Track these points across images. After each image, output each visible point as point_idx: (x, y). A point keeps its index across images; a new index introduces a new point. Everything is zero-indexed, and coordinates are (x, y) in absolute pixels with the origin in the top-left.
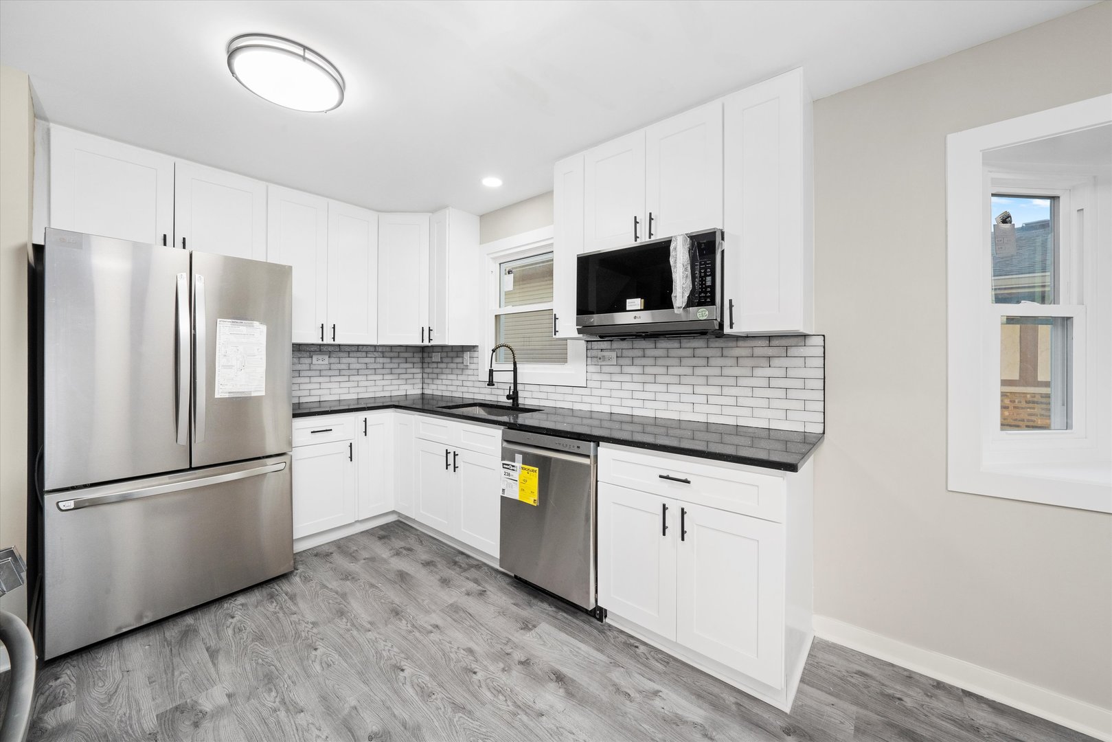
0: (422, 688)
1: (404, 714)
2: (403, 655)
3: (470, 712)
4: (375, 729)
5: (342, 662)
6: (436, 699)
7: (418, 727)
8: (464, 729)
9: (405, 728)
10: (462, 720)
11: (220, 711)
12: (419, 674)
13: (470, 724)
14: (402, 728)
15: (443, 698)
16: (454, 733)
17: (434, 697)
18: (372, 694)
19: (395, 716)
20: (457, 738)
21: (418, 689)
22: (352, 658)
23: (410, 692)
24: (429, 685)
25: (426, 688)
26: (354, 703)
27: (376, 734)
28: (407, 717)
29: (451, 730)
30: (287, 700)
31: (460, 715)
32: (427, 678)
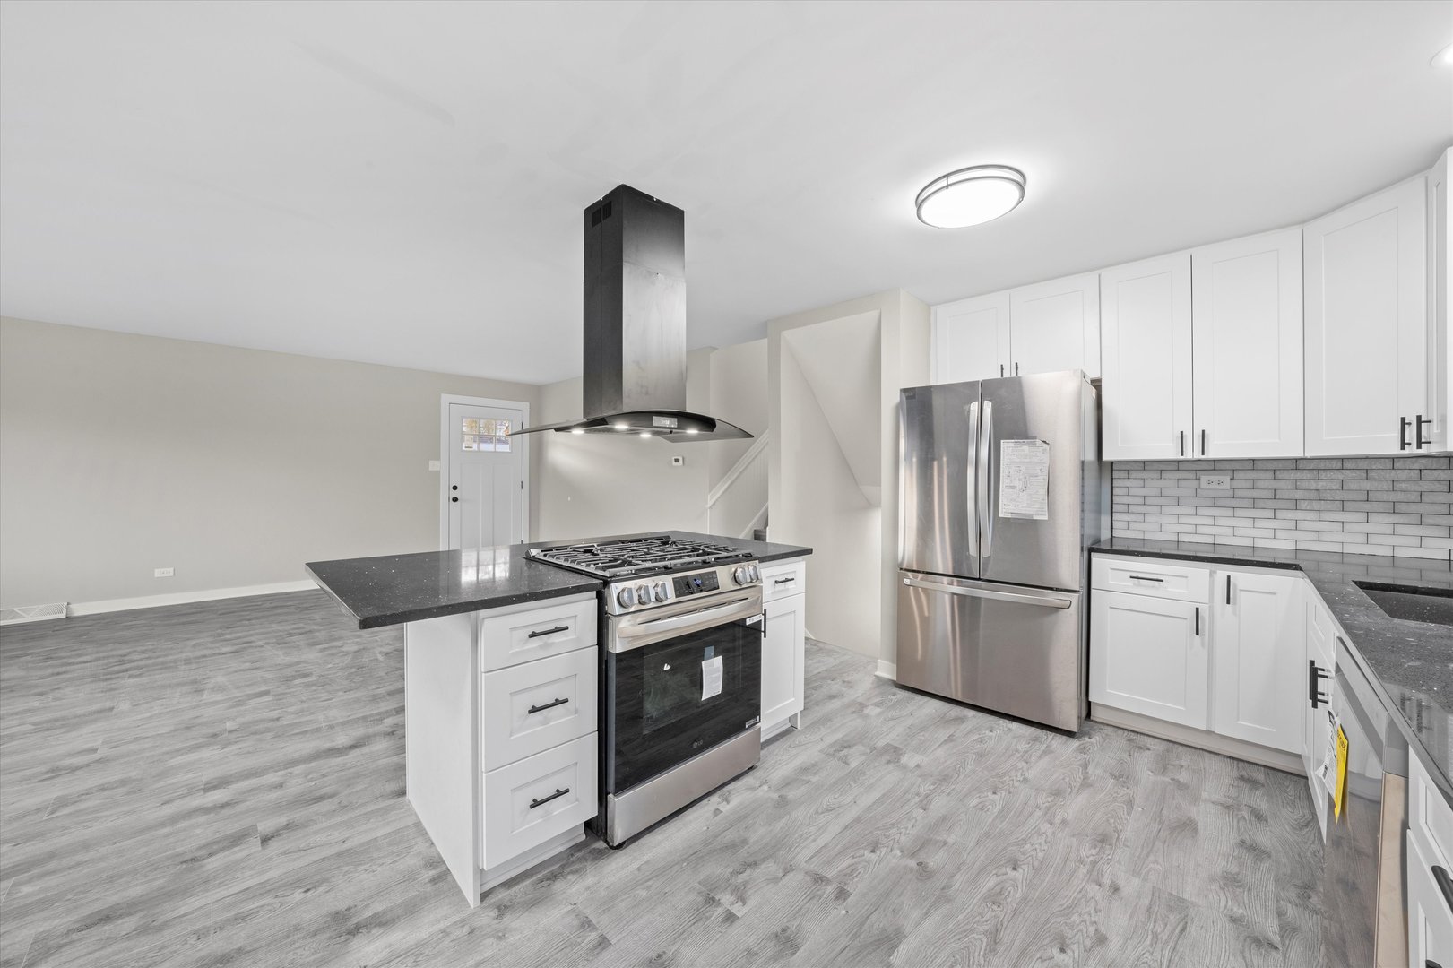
0: (1001, 893)
1: (958, 884)
2: (1036, 864)
3: (994, 951)
4: (931, 864)
5: (993, 817)
6: (993, 910)
7: (948, 900)
8: (968, 947)
9: (943, 889)
10: (978, 943)
11: (905, 768)
12: (1020, 886)
13: (977, 954)
14: (942, 886)
15: (999, 917)
16: (958, 937)
17: (995, 907)
18: (968, 851)
19: (952, 877)
20: (952, 941)
21: (998, 889)
22: (1002, 822)
23: (990, 882)
24: (1009, 900)
25: (1003, 897)
26: (951, 839)
27: (926, 868)
28: (956, 887)
29: (961, 933)
30: (931, 797)
31: (985, 940)
32: (1018, 895)
